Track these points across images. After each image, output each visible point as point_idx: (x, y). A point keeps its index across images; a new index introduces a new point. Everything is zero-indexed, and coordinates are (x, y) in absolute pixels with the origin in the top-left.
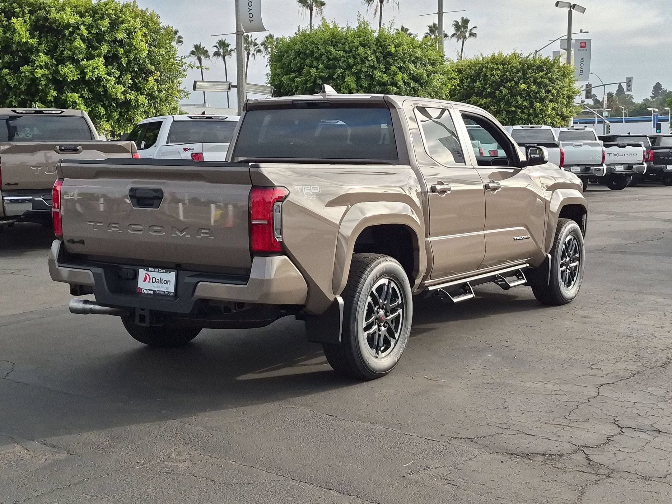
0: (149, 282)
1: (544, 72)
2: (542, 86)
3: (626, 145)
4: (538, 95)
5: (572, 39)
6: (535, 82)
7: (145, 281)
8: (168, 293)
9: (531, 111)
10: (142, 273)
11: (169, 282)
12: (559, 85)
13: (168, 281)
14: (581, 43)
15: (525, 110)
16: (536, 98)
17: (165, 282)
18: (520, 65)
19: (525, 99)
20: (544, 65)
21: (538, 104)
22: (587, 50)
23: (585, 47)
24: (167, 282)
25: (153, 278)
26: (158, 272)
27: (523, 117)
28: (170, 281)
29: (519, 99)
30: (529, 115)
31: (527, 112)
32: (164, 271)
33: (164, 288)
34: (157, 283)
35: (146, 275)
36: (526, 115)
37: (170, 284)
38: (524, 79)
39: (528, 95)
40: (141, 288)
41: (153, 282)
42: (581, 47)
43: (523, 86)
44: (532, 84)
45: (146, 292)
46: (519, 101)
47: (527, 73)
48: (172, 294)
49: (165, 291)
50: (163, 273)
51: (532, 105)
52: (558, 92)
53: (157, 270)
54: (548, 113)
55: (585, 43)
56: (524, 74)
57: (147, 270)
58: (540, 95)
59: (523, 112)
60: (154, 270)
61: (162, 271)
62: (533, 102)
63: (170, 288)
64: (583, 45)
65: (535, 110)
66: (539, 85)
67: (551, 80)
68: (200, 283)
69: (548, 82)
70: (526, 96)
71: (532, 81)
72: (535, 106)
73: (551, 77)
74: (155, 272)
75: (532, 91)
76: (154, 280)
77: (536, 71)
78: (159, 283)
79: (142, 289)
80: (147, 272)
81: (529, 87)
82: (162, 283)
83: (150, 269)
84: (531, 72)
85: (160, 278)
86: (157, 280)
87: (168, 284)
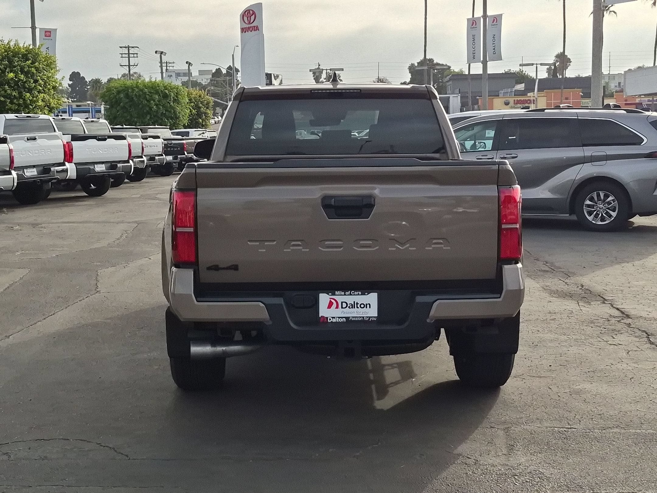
0: (337, 307)
1: (30, 61)
2: (29, 75)
3: (106, 137)
4: (26, 85)
5: (36, 28)
6: (22, 71)
7: (329, 307)
8: (369, 319)
9: (21, 101)
10: (324, 298)
11: (368, 306)
12: (45, 75)
13: (367, 304)
14: (46, 32)
15: (15, 101)
16: (25, 88)
17: (362, 306)
18: (5, 52)
19: (12, 89)
20: (29, 53)
21: (28, 94)
22: (52, 40)
23: (50, 36)
24: (366, 306)
25: (342, 302)
26: (351, 294)
27: (13, 108)
28: (369, 304)
29: (8, 88)
30: (19, 105)
31: (17, 102)
32: (360, 293)
33: (361, 313)
34: (349, 307)
35: (330, 301)
36: (15, 106)
37: (370, 307)
38: (10, 67)
39: (16, 85)
40: (325, 316)
41: (342, 308)
42: (46, 36)
43: (11, 75)
44: (20, 72)
45: (334, 320)
46: (8, 91)
47: (13, 61)
48: (375, 319)
49: (363, 317)
50: (359, 295)
51: (21, 96)
52: (45, 83)
53: (347, 293)
54: (38, 104)
55: (50, 32)
56: (10, 62)
57: (334, 294)
58: (28, 85)
59: (12, 103)
60: (343, 293)
61: (356, 293)
62: (22, 93)
63: (373, 312)
64: (48, 34)
65: (24, 100)
66: (26, 74)
67: (37, 69)
68: (438, 302)
69: (35, 72)
70: (15, 85)
71: (19, 70)
72: (24, 97)
73: (37, 66)
74: (345, 295)
75: (20, 80)
76: (344, 305)
77: (22, 60)
78: (352, 308)
79: (327, 318)
80: (332, 297)
81: (17, 76)
82: (357, 307)
83: (336, 292)
84: (17, 61)
85: (354, 302)
86: (349, 304)
87: (366, 308)
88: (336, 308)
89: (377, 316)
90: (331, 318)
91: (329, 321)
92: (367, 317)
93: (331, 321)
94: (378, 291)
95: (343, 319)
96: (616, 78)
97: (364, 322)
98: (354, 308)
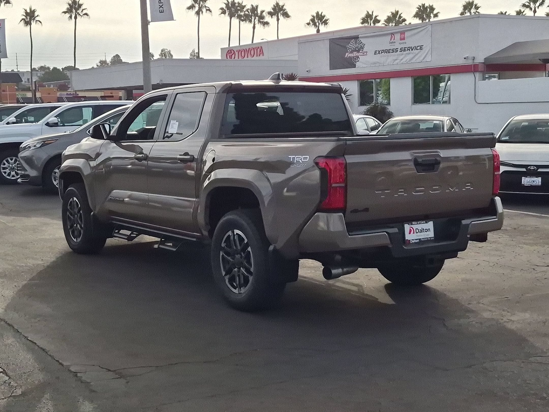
7: (410, 233)
10: (407, 227)
11: (429, 230)
17: (426, 230)
24: (428, 230)
25: (416, 229)
28: (429, 229)
33: (426, 235)
34: (420, 232)
35: (410, 229)
37: (430, 231)
40: (409, 239)
41: (416, 233)
48: (433, 238)
49: (428, 238)
50: (424, 223)
57: (412, 224)
61: (423, 222)
63: (431, 234)
68: (472, 223)
74: (417, 224)
76: (417, 231)
78: (421, 232)
80: (411, 226)
82: (424, 232)
83: (413, 223)
85: (422, 228)
86: (420, 230)
87: (428, 231)
88: (413, 233)
89: (433, 236)
90: (412, 240)
91: (411, 242)
92: (429, 238)
93: (412, 242)
94: (433, 220)
95: (418, 240)
96: (25, 75)
97: (428, 241)
98: (422, 232)
